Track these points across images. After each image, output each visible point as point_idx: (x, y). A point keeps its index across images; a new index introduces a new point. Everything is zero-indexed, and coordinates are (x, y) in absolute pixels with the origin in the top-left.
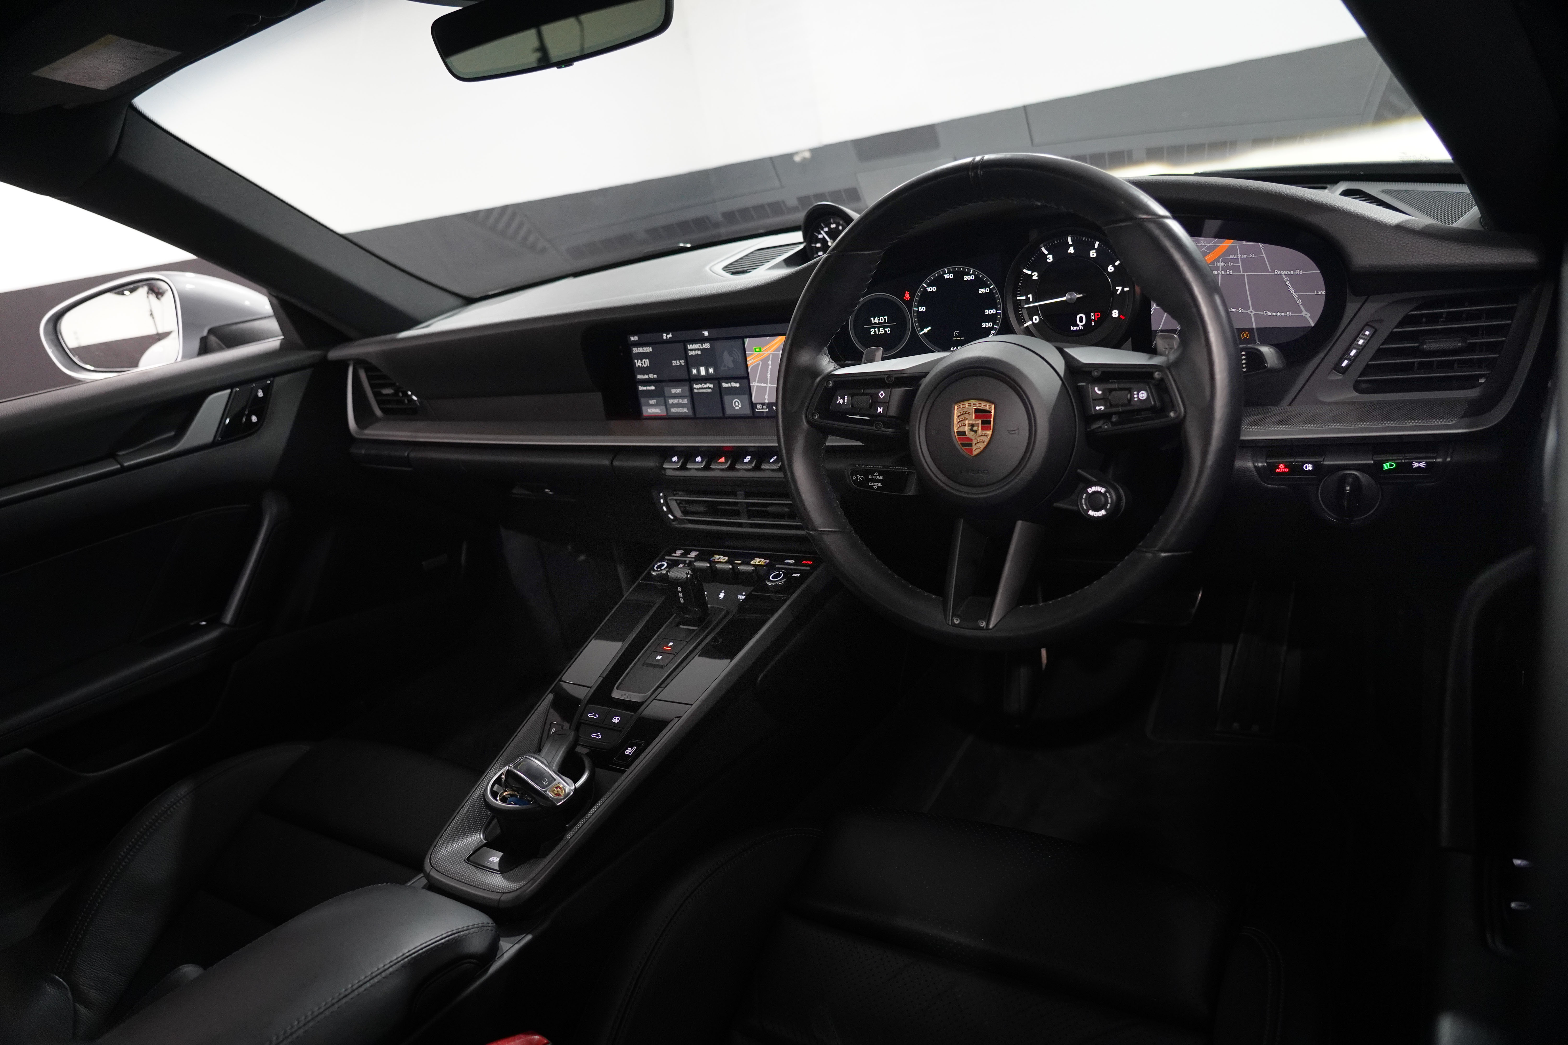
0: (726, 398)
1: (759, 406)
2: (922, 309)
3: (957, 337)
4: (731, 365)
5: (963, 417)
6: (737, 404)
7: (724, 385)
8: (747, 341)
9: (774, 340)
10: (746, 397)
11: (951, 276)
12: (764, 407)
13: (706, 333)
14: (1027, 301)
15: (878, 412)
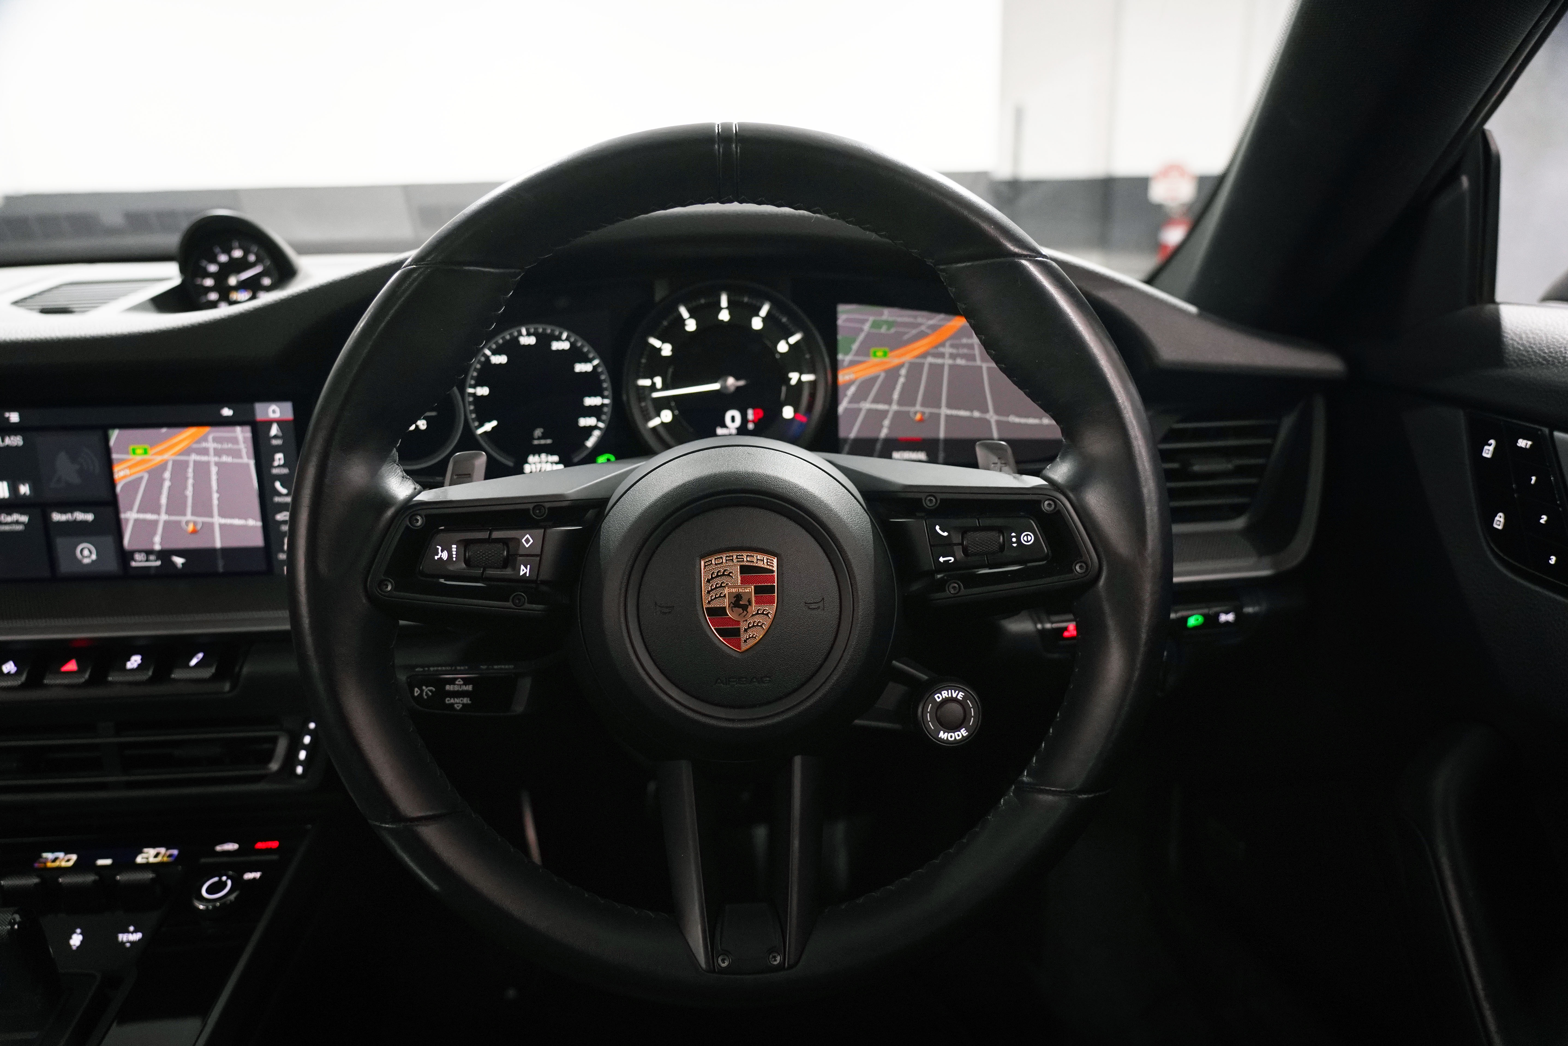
0: (61, 543)
1: (137, 556)
2: (483, 391)
3: (539, 438)
4: (76, 480)
5: (719, 581)
6: (86, 552)
7: (57, 517)
8: (115, 435)
9: (175, 435)
10: (109, 540)
11: (532, 340)
12: (152, 557)
13: (14, 417)
14: (653, 388)
15: (522, 573)
